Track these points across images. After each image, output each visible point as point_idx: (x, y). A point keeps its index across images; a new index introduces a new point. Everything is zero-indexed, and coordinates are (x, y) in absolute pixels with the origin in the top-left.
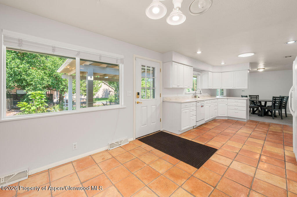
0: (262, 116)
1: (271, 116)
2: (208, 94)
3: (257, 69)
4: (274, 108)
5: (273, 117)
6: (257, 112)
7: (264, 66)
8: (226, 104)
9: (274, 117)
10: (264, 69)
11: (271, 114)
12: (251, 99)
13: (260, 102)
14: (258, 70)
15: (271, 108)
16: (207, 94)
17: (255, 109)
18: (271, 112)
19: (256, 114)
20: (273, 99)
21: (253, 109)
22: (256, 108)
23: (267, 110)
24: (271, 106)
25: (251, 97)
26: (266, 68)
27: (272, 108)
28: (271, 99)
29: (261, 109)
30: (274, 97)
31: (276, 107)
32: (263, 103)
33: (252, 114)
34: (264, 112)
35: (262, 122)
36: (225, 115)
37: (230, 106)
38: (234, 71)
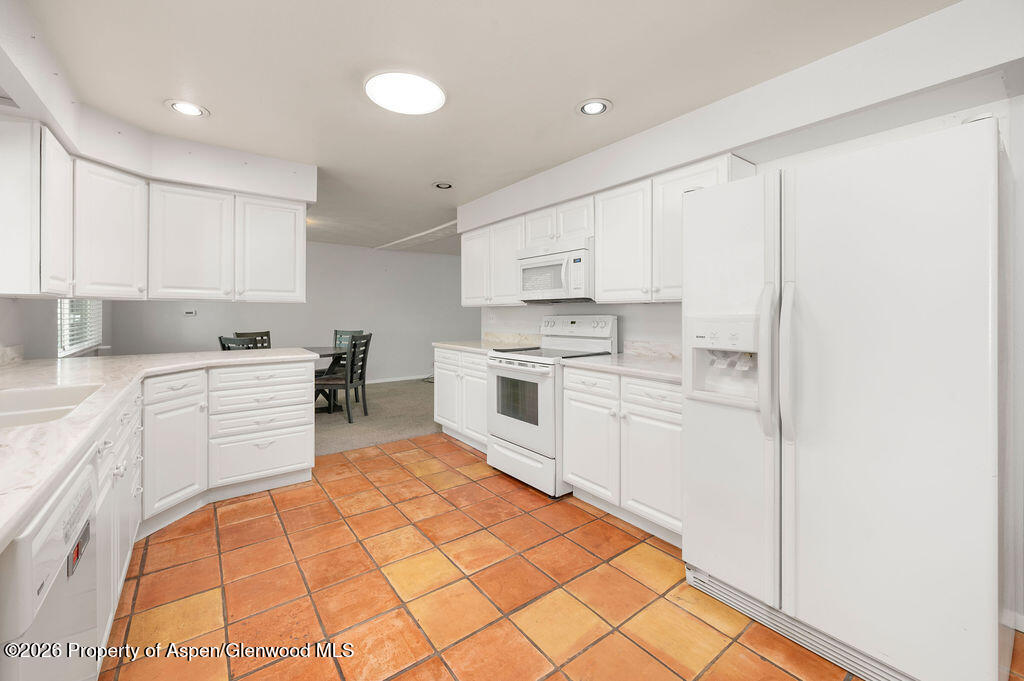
4: (352, 381)
5: (348, 410)
8: (201, 403)
20: (351, 345)
27: (345, 379)
35: (357, 455)
36: (196, 487)
37: (225, 416)
38: (235, 193)
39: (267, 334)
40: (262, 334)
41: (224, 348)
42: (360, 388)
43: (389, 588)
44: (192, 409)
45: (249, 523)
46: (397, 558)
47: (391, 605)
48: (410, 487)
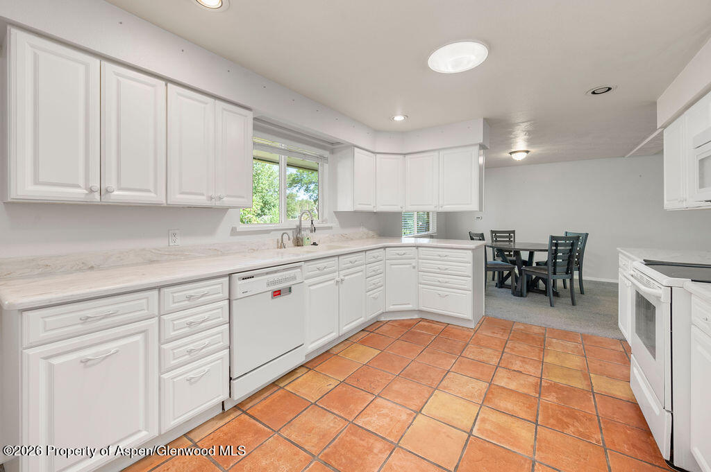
0: (522, 296)
1: (545, 293)
2: (365, 230)
3: (511, 153)
4: (555, 273)
5: (550, 296)
6: (509, 281)
7: (528, 146)
8: (414, 264)
9: (554, 295)
10: (527, 152)
11: (546, 288)
12: (496, 241)
13: (517, 253)
14: (513, 155)
15: (545, 270)
16: (362, 230)
17: (506, 273)
18: (545, 281)
19: (508, 287)
20: (552, 244)
21: (501, 274)
22: (506, 269)
23: (534, 277)
24: (546, 264)
25: (496, 237)
26: (533, 150)
27: (547, 270)
28: (546, 242)
29: (520, 273)
30: (553, 238)
31: (558, 269)
32: (525, 256)
33: (496, 286)
34: (528, 282)
35: (522, 327)
36: (410, 306)
37: (425, 274)
38: (438, 150)
39: (513, 232)
40: (509, 232)
41: (472, 239)
42: (568, 281)
43: (424, 401)
44: (408, 266)
45: (423, 334)
46: (451, 392)
47: (414, 408)
48: (526, 363)
